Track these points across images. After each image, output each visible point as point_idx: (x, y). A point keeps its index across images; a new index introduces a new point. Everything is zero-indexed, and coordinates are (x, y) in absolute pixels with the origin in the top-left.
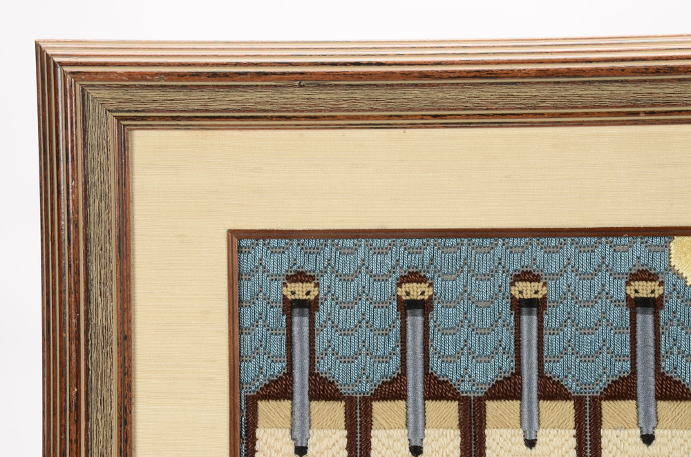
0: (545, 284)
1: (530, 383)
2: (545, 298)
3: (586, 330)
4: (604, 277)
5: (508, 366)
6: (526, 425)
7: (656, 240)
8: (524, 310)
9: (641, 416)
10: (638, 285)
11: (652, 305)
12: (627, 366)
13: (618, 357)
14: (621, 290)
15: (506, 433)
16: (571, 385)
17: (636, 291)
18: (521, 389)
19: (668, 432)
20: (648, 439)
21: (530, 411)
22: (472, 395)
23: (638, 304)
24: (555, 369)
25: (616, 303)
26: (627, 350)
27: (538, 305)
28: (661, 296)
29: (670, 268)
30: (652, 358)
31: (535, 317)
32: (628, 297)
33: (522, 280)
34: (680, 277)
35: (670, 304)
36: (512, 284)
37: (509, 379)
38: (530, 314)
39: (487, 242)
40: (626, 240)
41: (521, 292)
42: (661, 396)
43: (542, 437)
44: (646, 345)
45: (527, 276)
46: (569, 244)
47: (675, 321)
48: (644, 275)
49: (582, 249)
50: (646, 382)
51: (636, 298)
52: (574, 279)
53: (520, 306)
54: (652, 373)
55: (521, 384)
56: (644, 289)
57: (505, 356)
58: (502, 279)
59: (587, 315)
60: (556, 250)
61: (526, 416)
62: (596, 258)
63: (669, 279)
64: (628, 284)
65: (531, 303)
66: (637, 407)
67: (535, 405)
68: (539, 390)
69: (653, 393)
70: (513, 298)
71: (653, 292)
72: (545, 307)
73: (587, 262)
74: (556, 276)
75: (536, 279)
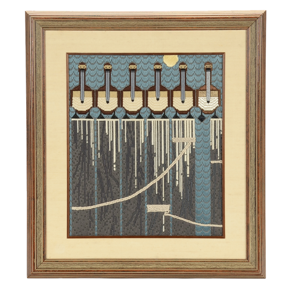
0: (136, 66)
1: (133, 87)
2: (136, 68)
3: (145, 76)
4: (149, 64)
5: (128, 84)
6: (132, 96)
7: (160, 56)
8: (132, 71)
9: (157, 94)
10: (156, 66)
11: (159, 70)
12: (154, 84)
13: (152, 82)
14: (153, 67)
15: (127, 98)
16: (142, 88)
17: (156, 67)
18: (131, 89)
19: (162, 98)
20: (158, 99)
21: (133, 93)
22: (120, 90)
23: (156, 70)
24: (138, 84)
25: (152, 70)
26: (154, 80)
27: (135, 70)
28: (161, 68)
29: (163, 62)
30: (159, 82)
32: (154, 68)
33: (131, 65)
34: (165, 64)
35: (163, 70)
36: (129, 66)
37: (128, 86)
38: (133, 72)
39: (124, 56)
40: (154, 56)
41: (131, 67)
42: (161, 90)
43: (135, 99)
44: (158, 79)
45: (132, 64)
46: (142, 58)
47: (164, 74)
48: (158, 64)
49: (144, 58)
50: (158, 87)
51: (156, 69)
52: (142, 64)
53: (131, 70)
54: (159, 85)
55: (131, 88)
56: (158, 67)
57: (128, 82)
58: (127, 64)
59: (145, 73)
60: (139, 58)
61: (132, 95)
62: (147, 60)
63: (163, 65)
64: (154, 66)
65: (133, 70)
66: (156, 92)
67: (134, 92)
68: (135, 89)
69: (159, 90)
70: (129, 69)
71: (159, 67)
72: (136, 71)
73: (146, 61)
74: (139, 64)
75: (134, 64)
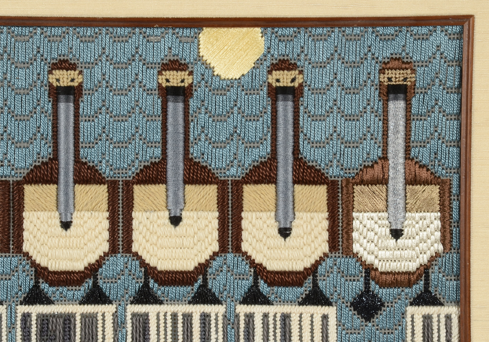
0: (81, 73)
1: (67, 169)
2: (80, 85)
3: (120, 118)
4: (137, 66)
5: (46, 152)
6: (62, 207)
7: (187, 32)
8: (62, 97)
9: (170, 199)
10: (168, 74)
11: (182, 93)
12: (158, 152)
13: (150, 143)
14: (154, 79)
15: (43, 215)
16: (105, 170)
17: (168, 81)
18: (58, 174)
19: (193, 214)
20: (176, 220)
21: (66, 194)
22: (11, 179)
23: (169, 93)
24: (90, 155)
25: (149, 92)
26: (158, 137)
27: (74, 93)
28: (191, 85)
29: (199, 58)
30: (181, 144)
31: (72, 104)
32: (160, 85)
33: (59, 69)
34: (208, 67)
35: (198, 93)
36: (50, 72)
37: (47, 163)
38: (67, 101)
39: (26, 30)
40: (158, 31)
41: (58, 80)
42: (188, 181)
43: (77, 218)
44: (176, 132)
45: (64, 64)
46: (105, 36)
47: (203, 110)
48: (175, 65)
49: (116, 39)
50: (175, 167)
51: (167, 87)
52: (108, 68)
53: (57, 93)
54: (181, 157)
55: (58, 169)
56: (175, 78)
57: (43, 142)
58: (40, 67)
59: (119, 104)
60: (92, 39)
62: (129, 48)
63: (198, 69)
64: (160, 73)
66: (167, 190)
67: (71, 188)
68: (75, 175)
69: (181, 178)
70: (51, 85)
71: (183, 81)
72: (81, 95)
73: (122, 51)
74: (90, 65)
75: (72, 67)
